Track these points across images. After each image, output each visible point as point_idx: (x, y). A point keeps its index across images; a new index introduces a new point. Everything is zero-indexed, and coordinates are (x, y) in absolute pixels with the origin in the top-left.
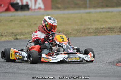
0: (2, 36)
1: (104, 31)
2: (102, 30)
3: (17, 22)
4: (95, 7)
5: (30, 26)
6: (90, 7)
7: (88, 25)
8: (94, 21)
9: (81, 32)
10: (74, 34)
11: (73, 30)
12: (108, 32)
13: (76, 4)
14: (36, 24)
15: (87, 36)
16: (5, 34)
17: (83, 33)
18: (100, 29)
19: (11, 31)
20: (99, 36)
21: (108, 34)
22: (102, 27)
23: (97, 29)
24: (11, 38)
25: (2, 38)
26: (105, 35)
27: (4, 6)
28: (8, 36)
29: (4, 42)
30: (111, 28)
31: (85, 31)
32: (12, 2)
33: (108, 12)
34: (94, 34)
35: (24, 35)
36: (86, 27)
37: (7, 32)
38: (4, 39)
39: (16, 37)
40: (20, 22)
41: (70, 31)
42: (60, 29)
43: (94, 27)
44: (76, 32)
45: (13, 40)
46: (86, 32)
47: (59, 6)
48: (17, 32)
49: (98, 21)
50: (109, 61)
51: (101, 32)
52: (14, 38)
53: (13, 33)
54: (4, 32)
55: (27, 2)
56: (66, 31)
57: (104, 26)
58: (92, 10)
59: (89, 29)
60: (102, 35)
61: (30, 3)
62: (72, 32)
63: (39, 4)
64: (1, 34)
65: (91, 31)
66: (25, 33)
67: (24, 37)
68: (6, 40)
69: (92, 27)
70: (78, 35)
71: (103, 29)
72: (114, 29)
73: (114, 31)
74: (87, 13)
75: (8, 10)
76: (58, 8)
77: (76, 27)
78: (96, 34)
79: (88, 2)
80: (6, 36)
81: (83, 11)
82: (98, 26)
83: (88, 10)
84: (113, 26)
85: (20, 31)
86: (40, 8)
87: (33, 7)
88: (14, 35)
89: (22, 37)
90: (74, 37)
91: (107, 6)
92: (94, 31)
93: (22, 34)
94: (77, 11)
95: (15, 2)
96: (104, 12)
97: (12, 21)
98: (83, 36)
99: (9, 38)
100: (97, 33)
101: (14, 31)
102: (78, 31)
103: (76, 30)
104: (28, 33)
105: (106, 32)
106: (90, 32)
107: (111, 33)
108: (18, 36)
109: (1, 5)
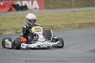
0: (6, 30)
1: (86, 26)
2: (84, 24)
3: (18, 20)
4: (79, 7)
6: (75, 7)
7: (74, 21)
8: (78, 18)
9: (68, 27)
10: (63, 28)
11: (61, 25)
12: (90, 26)
13: (64, 5)
15: (73, 30)
17: (69, 27)
18: (83, 24)
19: (13, 27)
20: (82, 29)
21: (89, 28)
22: (84, 22)
23: (81, 24)
24: (13, 32)
25: (6, 32)
26: (87, 29)
27: (8, 7)
28: (11, 30)
30: (92, 23)
31: (71, 26)
32: (14, 4)
33: (89, 10)
34: (78, 28)
36: (72, 23)
37: (10, 28)
39: (17, 31)
40: (20, 19)
41: (60, 26)
42: (52, 24)
43: (78, 22)
44: (64, 27)
45: (15, 33)
47: (51, 6)
48: (18, 27)
49: (81, 17)
50: (90, 49)
51: (84, 26)
52: (16, 32)
53: (14, 28)
54: (8, 28)
55: (25, 4)
56: (56, 26)
57: (86, 22)
58: (77, 9)
59: (74, 24)
60: (85, 29)
61: (28, 5)
62: (61, 27)
63: (35, 5)
64: (6, 29)
65: (76, 25)
68: (9, 34)
69: (77, 23)
70: (66, 29)
71: (85, 24)
72: (93, 24)
73: (93, 25)
74: (72, 12)
75: (10, 10)
76: (50, 8)
77: (64, 23)
79: (73, 3)
80: (9, 30)
81: (69, 10)
82: (81, 22)
84: (93, 22)
85: (20, 27)
86: (35, 8)
87: (30, 8)
88: (15, 30)
90: (63, 30)
91: (88, 6)
92: (78, 26)
94: (65, 10)
95: (16, 4)
96: (86, 11)
97: (14, 19)
98: (69, 30)
100: (81, 27)
101: (16, 27)
102: (66, 26)
103: (64, 25)
106: (75, 26)
107: (92, 27)
108: (19, 30)
109: (5, 6)
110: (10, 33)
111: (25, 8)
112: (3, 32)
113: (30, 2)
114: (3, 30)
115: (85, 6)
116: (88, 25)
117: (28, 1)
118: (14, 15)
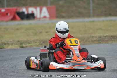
0: (9, 44)
1: (107, 40)
2: (105, 38)
3: (23, 31)
4: (98, 16)
5: (36, 34)
6: (94, 16)
7: (92, 33)
8: (98, 30)
9: (85, 40)
12: (112, 40)
13: (80, 13)
14: (41, 32)
15: (91, 44)
16: (11, 43)
17: (86, 41)
18: (103, 37)
19: (17, 39)
20: (102, 44)
21: (111, 42)
22: (105, 35)
23: (101, 37)
24: (17, 46)
25: (8, 46)
26: (108, 43)
27: (10, 15)
28: (14, 44)
29: (11, 50)
30: (114, 37)
32: (18, 11)
33: (111, 20)
34: (97, 42)
35: (29, 43)
37: (13, 41)
38: (10, 47)
39: (22, 45)
40: (26, 30)
45: (19, 48)
46: (90, 40)
47: (64, 15)
48: (23, 40)
49: (101, 29)
50: (112, 69)
51: (105, 40)
52: (20, 46)
53: (18, 41)
54: (10, 41)
55: (32, 11)
57: (107, 35)
58: (96, 19)
59: (93, 37)
60: (106, 43)
63: (45, 13)
64: (8, 42)
65: (95, 39)
66: (31, 41)
67: (30, 45)
69: (96, 35)
70: (82, 43)
71: (107, 38)
72: (116, 37)
73: (116, 39)
74: (90, 22)
75: (14, 19)
76: (63, 17)
77: (80, 35)
78: (99, 42)
79: (92, 11)
80: (12, 44)
81: (86, 20)
82: (101, 35)
83: (91, 19)
84: (116, 35)
85: (25, 39)
86: (45, 17)
87: (38, 16)
88: (20, 43)
89: (28, 45)
91: (110, 15)
92: (98, 40)
93: (28, 42)
94: (81, 20)
95: (21, 11)
96: (107, 21)
97: (17, 29)
98: (87, 44)
99: (15, 46)
100: (101, 41)
101: (20, 39)
103: (80, 38)
104: (34, 41)
105: (109, 40)
106: (93, 40)
107: (114, 41)
108: (24, 44)
109: (7, 14)
110: (13, 47)
111: (31, 16)
112: (5, 46)
113: (38, 9)
114: (5, 44)
115: (106, 15)
116: (109, 39)
117: (36, 8)
118: (18, 25)
